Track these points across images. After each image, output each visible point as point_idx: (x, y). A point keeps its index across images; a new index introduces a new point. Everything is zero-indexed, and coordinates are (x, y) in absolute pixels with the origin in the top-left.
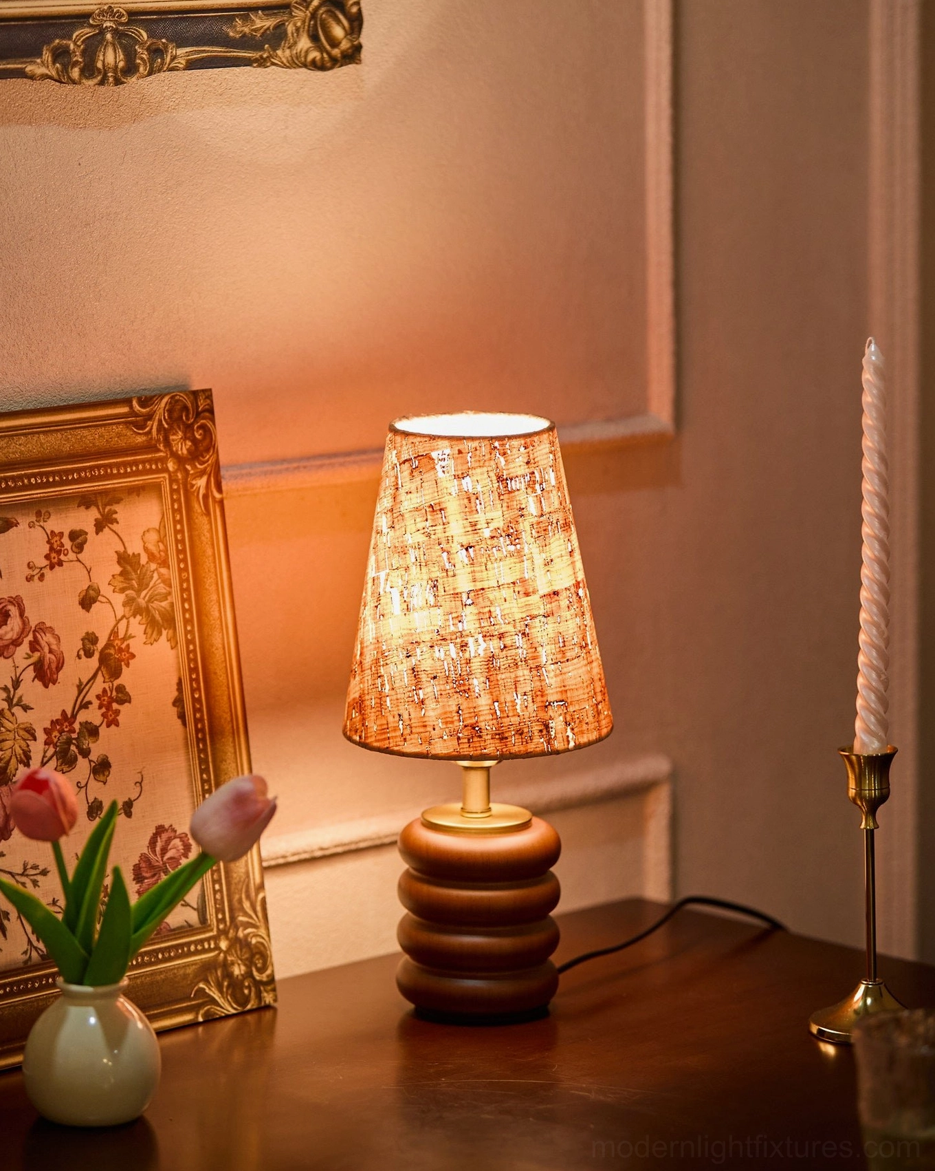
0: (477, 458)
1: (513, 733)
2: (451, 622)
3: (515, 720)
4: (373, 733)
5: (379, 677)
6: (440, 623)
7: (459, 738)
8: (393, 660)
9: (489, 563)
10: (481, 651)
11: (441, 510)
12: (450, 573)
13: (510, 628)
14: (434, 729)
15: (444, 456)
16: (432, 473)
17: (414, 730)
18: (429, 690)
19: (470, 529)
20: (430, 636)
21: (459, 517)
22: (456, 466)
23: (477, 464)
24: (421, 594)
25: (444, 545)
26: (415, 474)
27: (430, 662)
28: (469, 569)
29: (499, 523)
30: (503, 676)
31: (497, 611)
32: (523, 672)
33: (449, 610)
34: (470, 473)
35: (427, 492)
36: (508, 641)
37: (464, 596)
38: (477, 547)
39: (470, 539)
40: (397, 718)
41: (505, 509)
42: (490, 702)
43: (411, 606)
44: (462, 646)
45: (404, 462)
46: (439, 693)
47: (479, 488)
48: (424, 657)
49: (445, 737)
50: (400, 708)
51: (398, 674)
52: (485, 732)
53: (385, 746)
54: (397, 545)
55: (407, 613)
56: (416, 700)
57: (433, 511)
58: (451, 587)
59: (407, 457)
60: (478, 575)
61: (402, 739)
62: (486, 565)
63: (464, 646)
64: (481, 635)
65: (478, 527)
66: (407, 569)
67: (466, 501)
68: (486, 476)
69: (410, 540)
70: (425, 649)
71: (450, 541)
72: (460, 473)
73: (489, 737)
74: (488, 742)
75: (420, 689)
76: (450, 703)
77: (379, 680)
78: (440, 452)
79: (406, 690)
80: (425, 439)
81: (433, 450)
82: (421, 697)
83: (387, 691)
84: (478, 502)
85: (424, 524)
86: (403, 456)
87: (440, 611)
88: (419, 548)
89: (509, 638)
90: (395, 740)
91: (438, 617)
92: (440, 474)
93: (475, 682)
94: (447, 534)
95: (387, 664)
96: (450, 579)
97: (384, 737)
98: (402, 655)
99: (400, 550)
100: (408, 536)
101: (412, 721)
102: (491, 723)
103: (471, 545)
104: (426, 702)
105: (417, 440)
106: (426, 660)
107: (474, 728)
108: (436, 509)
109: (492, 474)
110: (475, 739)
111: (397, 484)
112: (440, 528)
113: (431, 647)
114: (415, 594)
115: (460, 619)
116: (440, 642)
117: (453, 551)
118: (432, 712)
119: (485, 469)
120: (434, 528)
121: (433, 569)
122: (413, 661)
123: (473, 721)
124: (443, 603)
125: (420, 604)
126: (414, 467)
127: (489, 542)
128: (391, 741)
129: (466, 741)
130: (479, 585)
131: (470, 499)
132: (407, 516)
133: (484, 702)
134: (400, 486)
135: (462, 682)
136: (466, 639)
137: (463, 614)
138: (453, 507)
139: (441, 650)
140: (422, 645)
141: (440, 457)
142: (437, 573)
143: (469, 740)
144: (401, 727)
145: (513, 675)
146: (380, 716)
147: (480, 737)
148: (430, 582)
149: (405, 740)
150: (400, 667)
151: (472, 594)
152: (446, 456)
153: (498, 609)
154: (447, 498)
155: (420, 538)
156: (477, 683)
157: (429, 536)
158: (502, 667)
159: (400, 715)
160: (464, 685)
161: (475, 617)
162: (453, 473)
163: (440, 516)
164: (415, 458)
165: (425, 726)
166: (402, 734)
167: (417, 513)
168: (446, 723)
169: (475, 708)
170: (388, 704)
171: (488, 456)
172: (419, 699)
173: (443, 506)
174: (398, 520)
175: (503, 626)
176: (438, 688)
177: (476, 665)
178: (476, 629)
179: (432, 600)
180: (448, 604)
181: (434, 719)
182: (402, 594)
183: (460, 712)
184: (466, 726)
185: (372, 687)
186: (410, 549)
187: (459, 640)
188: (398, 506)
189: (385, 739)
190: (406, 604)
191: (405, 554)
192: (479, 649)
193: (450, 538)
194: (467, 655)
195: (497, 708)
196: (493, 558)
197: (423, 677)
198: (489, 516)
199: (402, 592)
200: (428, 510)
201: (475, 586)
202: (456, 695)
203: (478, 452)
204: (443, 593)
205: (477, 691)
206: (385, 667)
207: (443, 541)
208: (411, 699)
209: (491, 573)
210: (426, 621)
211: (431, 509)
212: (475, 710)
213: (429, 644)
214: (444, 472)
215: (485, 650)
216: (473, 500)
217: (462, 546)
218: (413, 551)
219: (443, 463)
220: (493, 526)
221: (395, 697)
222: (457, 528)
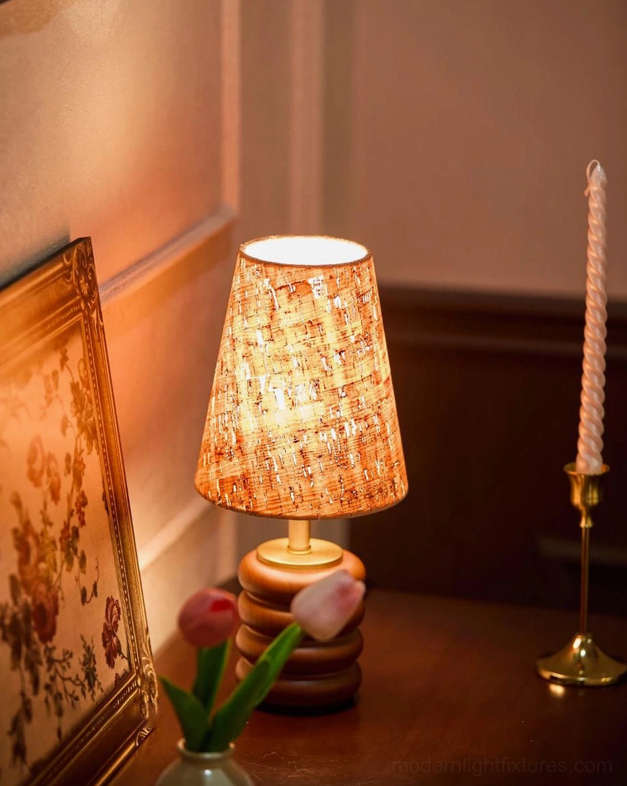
0: (343, 281)
1: (377, 491)
2: (331, 412)
3: (377, 481)
4: (263, 504)
5: (267, 459)
6: (322, 414)
7: (342, 501)
8: (281, 445)
9: (355, 362)
10: (354, 433)
11: (318, 324)
12: (329, 374)
13: (370, 411)
14: (322, 496)
15: (319, 282)
16: (309, 295)
17: (305, 499)
18: (316, 466)
19: (341, 337)
20: (316, 424)
21: (333, 329)
22: (328, 289)
23: (344, 286)
24: (305, 392)
25: (322, 352)
26: (292, 297)
27: (315, 444)
28: (342, 369)
29: (359, 331)
30: (368, 449)
31: (362, 399)
32: (380, 444)
33: (329, 403)
34: (339, 293)
35: (306, 311)
36: (370, 421)
37: (340, 391)
38: (347, 351)
39: (343, 345)
40: (288, 490)
41: (362, 318)
42: (361, 470)
43: (295, 402)
44: (340, 430)
45: (281, 288)
46: (325, 468)
47: (346, 305)
48: (310, 441)
49: (331, 502)
50: (291, 482)
51: (286, 456)
52: (359, 494)
53: (278, 513)
54: (278, 354)
55: (293, 408)
56: (305, 475)
57: (312, 326)
58: (330, 385)
59: (283, 283)
60: (349, 373)
61: (294, 506)
62: (354, 364)
63: (342, 429)
64: (353, 419)
65: (347, 335)
66: (290, 372)
67: (338, 315)
68: (350, 294)
69: (291, 350)
70: (310, 435)
71: (327, 348)
72: (332, 294)
73: (363, 497)
74: (362, 501)
75: (308, 466)
76: (334, 475)
77: (267, 462)
78: (315, 279)
79: (295, 468)
80: (301, 269)
81: (310, 277)
82: (310, 472)
83: (276, 470)
84: (346, 316)
85: (304, 337)
86: (278, 283)
87: (322, 404)
88: (301, 356)
89: (370, 419)
90: (287, 508)
91: (320, 409)
92: (316, 296)
93: (351, 456)
94: (324, 343)
95: (274, 449)
96: (329, 378)
97: (275, 506)
98: (290, 441)
99: (281, 358)
100: (289, 346)
101: (303, 492)
102: (363, 486)
103: (343, 349)
104: (314, 476)
105: (293, 270)
106: (312, 444)
107: (352, 492)
108: (314, 324)
109: (354, 292)
110: (354, 500)
111: (274, 306)
112: (318, 339)
113: (316, 433)
114: (299, 393)
115: (338, 408)
116: (323, 428)
117: (330, 356)
118: (320, 483)
119: (349, 289)
120: (313, 339)
121: (314, 372)
122: (301, 445)
123: (352, 486)
124: (324, 398)
125: (305, 400)
126: (292, 291)
127: (355, 346)
128: (283, 509)
129: (347, 502)
130: (350, 381)
131: (340, 313)
132: (287, 331)
133: (358, 470)
134: (277, 307)
135: (341, 457)
136: (343, 424)
137: (340, 405)
138: (328, 321)
139: (325, 434)
140: (308, 432)
141: (316, 283)
142: (317, 374)
143: (349, 502)
144: (292, 497)
145: (374, 447)
146: (270, 490)
147: (357, 498)
148: (312, 382)
149: (297, 507)
150: (289, 450)
151: (345, 388)
152: (320, 282)
153: (363, 397)
154: (323, 314)
155: (303, 348)
156: (352, 457)
157: (309, 345)
158: (368, 442)
159: (291, 488)
160: (343, 459)
161: (349, 406)
162: (327, 294)
163: (318, 329)
164: (292, 284)
165: (314, 495)
166: (294, 503)
167: (297, 328)
168: (331, 491)
169: (352, 476)
170: (278, 480)
171: (350, 279)
172: (308, 474)
173: (320, 321)
174: (278, 335)
175: (367, 410)
176: (324, 464)
177: (351, 443)
178: (349, 415)
179: (314, 396)
180: (328, 398)
181: (322, 488)
182: (286, 393)
183: (342, 481)
184: (346, 491)
185: (259, 467)
186: (292, 357)
187: (337, 425)
188: (276, 323)
189: (277, 508)
190: (291, 401)
191: (287, 361)
192: (352, 430)
193: (327, 346)
194: (344, 436)
195: (366, 474)
196: (357, 358)
197: (311, 457)
198: (354, 325)
199: (286, 391)
200: (307, 325)
201: (347, 381)
202: (338, 468)
203: (344, 276)
204: (324, 390)
205: (353, 463)
206: (272, 452)
207: (322, 349)
208: (301, 475)
209: (357, 370)
210: (310, 413)
211: (310, 325)
212: (353, 478)
213: (314, 431)
214: (319, 294)
215: (357, 431)
216: (342, 315)
217: (336, 351)
218: (295, 358)
219: (318, 288)
220: (356, 333)
221: (285, 474)
222: (332, 338)
